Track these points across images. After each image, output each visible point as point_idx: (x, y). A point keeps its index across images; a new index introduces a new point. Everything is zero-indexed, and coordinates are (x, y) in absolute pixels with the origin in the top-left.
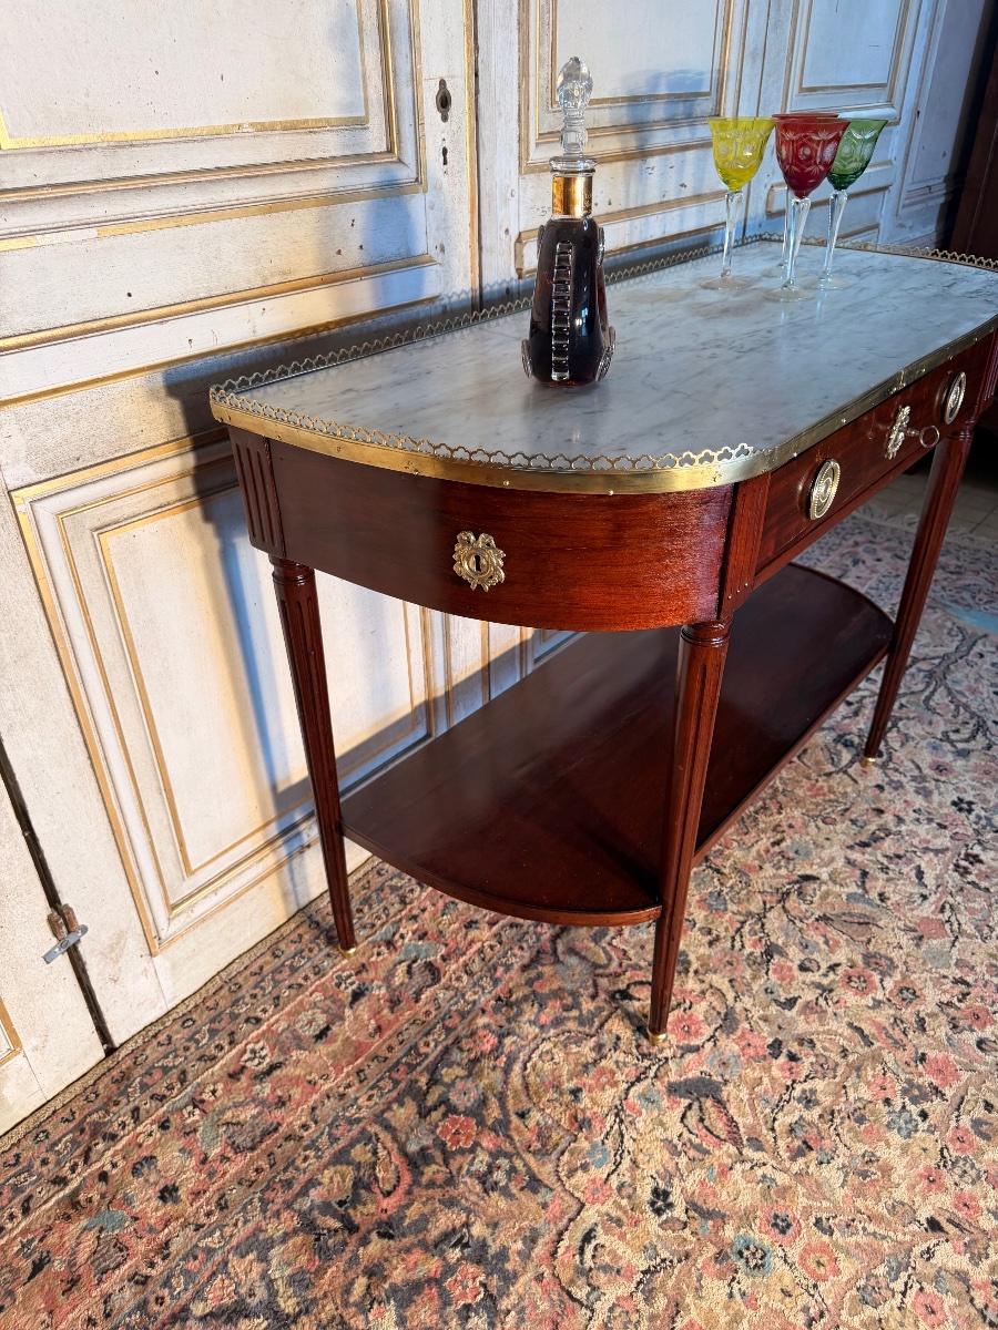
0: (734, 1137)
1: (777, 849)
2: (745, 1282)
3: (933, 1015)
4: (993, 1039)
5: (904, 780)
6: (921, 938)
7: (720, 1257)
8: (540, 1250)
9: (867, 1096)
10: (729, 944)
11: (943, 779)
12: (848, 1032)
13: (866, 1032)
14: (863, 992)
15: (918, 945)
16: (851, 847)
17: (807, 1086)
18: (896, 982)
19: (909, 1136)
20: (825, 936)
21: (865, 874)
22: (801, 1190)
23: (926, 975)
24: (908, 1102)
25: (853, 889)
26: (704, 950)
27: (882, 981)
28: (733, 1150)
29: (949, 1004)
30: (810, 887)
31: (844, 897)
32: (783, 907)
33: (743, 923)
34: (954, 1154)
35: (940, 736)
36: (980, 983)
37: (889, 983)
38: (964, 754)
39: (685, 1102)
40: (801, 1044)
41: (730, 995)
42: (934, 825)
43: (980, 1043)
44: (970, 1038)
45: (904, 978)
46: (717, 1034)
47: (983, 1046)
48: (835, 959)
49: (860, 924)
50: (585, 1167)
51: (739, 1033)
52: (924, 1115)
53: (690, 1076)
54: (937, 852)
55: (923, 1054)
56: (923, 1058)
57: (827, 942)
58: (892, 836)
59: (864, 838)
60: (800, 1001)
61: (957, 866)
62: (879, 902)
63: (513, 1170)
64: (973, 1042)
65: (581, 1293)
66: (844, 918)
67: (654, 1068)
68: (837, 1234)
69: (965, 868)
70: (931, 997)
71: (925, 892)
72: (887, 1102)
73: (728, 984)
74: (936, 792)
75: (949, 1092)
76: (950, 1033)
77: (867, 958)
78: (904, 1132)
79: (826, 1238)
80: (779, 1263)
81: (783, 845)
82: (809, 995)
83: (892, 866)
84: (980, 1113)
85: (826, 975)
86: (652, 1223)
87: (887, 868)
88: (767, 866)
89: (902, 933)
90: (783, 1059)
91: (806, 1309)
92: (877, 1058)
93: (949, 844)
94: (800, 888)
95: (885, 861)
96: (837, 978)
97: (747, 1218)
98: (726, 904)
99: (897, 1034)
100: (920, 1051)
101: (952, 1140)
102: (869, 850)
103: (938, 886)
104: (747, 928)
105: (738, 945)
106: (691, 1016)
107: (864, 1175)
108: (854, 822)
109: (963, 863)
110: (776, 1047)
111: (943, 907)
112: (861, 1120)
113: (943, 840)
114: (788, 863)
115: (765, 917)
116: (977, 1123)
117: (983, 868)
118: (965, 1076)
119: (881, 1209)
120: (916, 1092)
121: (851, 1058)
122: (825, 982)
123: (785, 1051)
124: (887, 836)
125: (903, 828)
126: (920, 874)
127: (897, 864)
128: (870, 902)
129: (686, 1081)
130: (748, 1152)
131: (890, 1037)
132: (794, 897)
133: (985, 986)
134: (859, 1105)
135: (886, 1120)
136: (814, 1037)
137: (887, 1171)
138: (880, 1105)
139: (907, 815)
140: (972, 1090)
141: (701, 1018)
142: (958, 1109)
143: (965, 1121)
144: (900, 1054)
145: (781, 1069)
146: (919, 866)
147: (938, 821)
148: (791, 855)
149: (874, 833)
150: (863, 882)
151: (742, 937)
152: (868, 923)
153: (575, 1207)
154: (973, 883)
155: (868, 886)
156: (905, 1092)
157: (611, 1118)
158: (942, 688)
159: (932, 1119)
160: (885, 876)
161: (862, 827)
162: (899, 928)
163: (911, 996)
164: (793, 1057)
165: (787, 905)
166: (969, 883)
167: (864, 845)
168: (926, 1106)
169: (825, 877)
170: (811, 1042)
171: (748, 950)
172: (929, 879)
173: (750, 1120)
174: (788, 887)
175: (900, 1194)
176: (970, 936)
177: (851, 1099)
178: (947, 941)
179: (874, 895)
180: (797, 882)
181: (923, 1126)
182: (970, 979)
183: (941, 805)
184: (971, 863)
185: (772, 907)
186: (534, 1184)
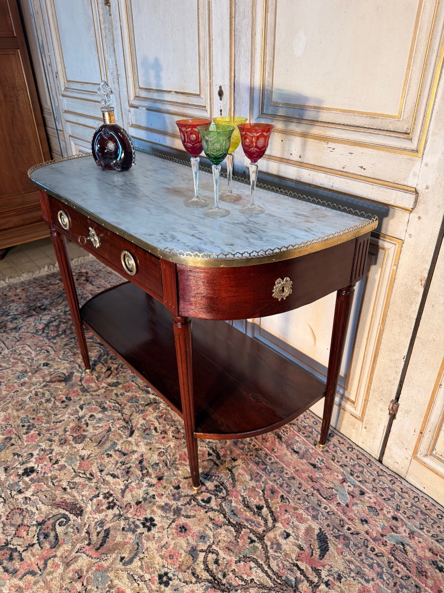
0: (51, 381)
1: (152, 428)
2: (17, 375)
3: (51, 446)
4: (30, 460)
5: (179, 503)
6: (83, 459)
7: (26, 371)
8: (51, 344)
9: (39, 415)
10: (113, 399)
11: (174, 525)
12: (62, 419)
13: (58, 423)
14: (73, 429)
15: (80, 456)
16: (142, 456)
17: (52, 402)
18: (70, 441)
19: (21, 420)
20: (101, 427)
21: (125, 454)
22: (28, 390)
23: (67, 452)
24: (30, 424)
25: (119, 447)
26: (115, 391)
27: (73, 436)
28: (48, 380)
29: (51, 453)
30: (127, 432)
31: (116, 441)
32: (121, 419)
33: (120, 405)
34: (8, 428)
35: (214, 547)
36: (52, 469)
37: (71, 438)
38: (193, 552)
39: (67, 375)
40: (66, 405)
41: (94, 393)
42: (141, 500)
43: (32, 455)
44: (35, 453)
45: (70, 444)
46: (82, 387)
47: (30, 455)
48: (89, 426)
49: (101, 441)
50: (64, 353)
51: (80, 391)
52: (23, 426)
53: (74, 377)
54: (123, 491)
55: (40, 435)
56: (39, 434)
57: (98, 427)
58: (141, 476)
59: (144, 463)
60: (80, 410)
61: (111, 495)
62: (108, 452)
63: (72, 342)
64: (33, 452)
65: (38, 349)
66: (106, 436)
67: (81, 371)
68: (12, 394)
69: (108, 498)
70: (57, 449)
71: (103, 473)
72: (34, 419)
73: (98, 394)
74: (164, 515)
75: (25, 436)
76: (42, 447)
77: (85, 437)
78: (23, 419)
79: (13, 391)
80: (15, 381)
81: (153, 431)
82: (81, 413)
83: (123, 467)
84: (13, 441)
85: (85, 421)
86: (42, 362)
87: (123, 464)
88: (144, 422)
89: (89, 453)
90: (64, 399)
91: (4, 382)
92: (48, 422)
93: (125, 499)
94: (128, 428)
95: (128, 465)
96: (82, 424)
97: (30, 378)
98: (131, 403)
99: (52, 432)
100: (42, 435)
101: (12, 429)
102: (137, 462)
103: (104, 480)
104: (117, 405)
105: (112, 401)
106: (92, 382)
107: (20, 405)
108: (157, 464)
109: (111, 499)
110: (70, 399)
111: (92, 476)
112: (34, 410)
113: (128, 497)
114: (143, 429)
115: (119, 412)
116: (11, 439)
117: (104, 507)
118: (26, 444)
119: (10, 405)
120: (31, 427)
121: (53, 415)
122: (83, 420)
123: (67, 400)
124: (142, 474)
125: (144, 484)
126: (114, 476)
127: (124, 470)
128: (109, 449)
129: (73, 376)
130: (44, 383)
131: (52, 429)
132: (125, 424)
133: (50, 470)
134: (38, 412)
135: (29, 416)
136: (66, 409)
137: (17, 410)
138: (34, 416)
139: (153, 490)
140: (20, 443)
141: (90, 384)
142: (18, 436)
143: (14, 436)
144: (45, 429)
145: (62, 398)
146: (119, 478)
147: (143, 503)
148: (147, 432)
149: (146, 469)
150: (120, 451)
151: (115, 403)
152: (99, 443)
153: (56, 350)
154: (98, 496)
155: (118, 452)
156: (33, 425)
157: (72, 359)
158: (272, 584)
159: (20, 428)
160: (119, 461)
161: (152, 466)
162: (91, 454)
163: (62, 442)
164: (63, 402)
165: (121, 420)
166: (99, 494)
167: (141, 462)
168: (25, 428)
169: (130, 439)
170: (65, 408)
171: (108, 403)
172: (109, 479)
173: (52, 386)
174: (130, 425)
175: (10, 411)
176: (73, 478)
177: (41, 410)
178: (76, 468)
179: (111, 452)
180: (131, 428)
181: (21, 424)
182: (56, 466)
183: (153, 511)
184: (109, 503)
185: (123, 416)
186: (66, 345)
